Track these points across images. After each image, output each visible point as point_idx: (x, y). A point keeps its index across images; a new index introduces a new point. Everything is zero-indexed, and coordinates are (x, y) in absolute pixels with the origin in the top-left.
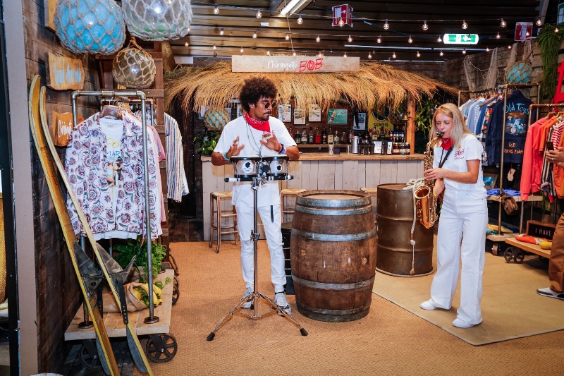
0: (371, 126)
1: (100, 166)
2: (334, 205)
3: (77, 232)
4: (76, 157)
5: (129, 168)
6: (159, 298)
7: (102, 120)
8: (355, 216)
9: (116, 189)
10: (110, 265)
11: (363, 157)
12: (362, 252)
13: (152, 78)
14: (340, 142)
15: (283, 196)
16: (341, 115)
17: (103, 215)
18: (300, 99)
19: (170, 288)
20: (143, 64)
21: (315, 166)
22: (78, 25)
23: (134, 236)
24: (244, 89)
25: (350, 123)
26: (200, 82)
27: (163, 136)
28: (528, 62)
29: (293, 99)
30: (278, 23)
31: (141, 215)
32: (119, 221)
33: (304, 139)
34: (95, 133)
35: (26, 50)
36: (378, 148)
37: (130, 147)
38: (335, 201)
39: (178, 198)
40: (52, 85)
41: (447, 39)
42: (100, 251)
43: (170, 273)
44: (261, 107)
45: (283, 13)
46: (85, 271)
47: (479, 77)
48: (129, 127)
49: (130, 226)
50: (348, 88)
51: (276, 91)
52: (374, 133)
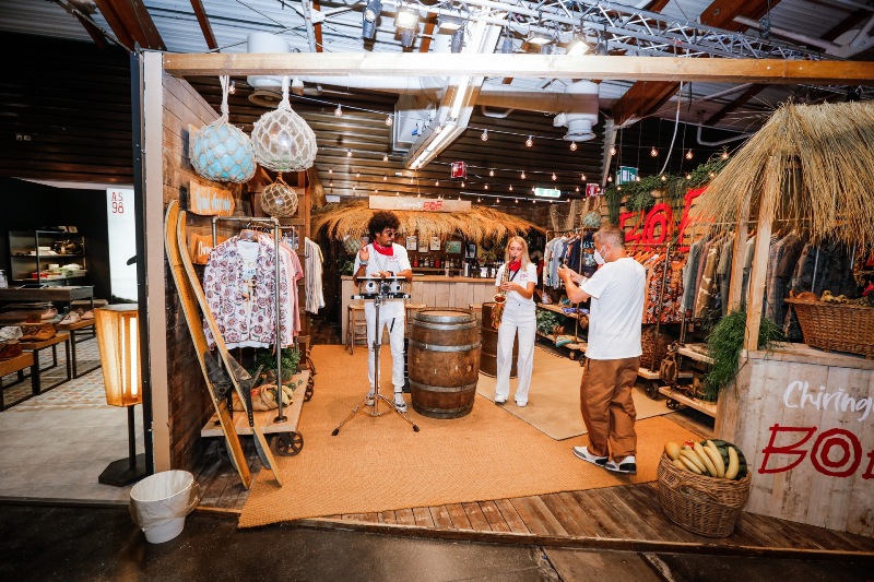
0: (479, 255)
1: (236, 283)
2: (445, 321)
3: (210, 342)
4: (213, 275)
5: (263, 286)
6: (290, 397)
7: (240, 243)
8: (463, 330)
9: (251, 304)
10: (238, 373)
11: (472, 279)
12: (467, 360)
13: (294, 209)
14: (455, 267)
15: (407, 309)
16: (456, 246)
17: (237, 327)
18: (423, 231)
19: (302, 389)
20: (286, 197)
21: (433, 285)
22: (209, 154)
23: (267, 346)
24: (372, 220)
25: (463, 253)
26: (342, 216)
27: (302, 258)
28: (597, 211)
29: (417, 232)
30: (409, 174)
31: (273, 327)
32: (253, 332)
33: (426, 264)
34: (233, 253)
35: (164, 178)
36: (484, 273)
37: (265, 267)
38: (446, 317)
39: (315, 310)
40: (193, 209)
41: (538, 191)
42: (229, 360)
43: (305, 375)
44: (385, 236)
45: (413, 166)
46: (215, 378)
47: (562, 222)
48: (264, 249)
49: (262, 337)
50: (461, 224)
51: (399, 223)
52: (482, 261)
